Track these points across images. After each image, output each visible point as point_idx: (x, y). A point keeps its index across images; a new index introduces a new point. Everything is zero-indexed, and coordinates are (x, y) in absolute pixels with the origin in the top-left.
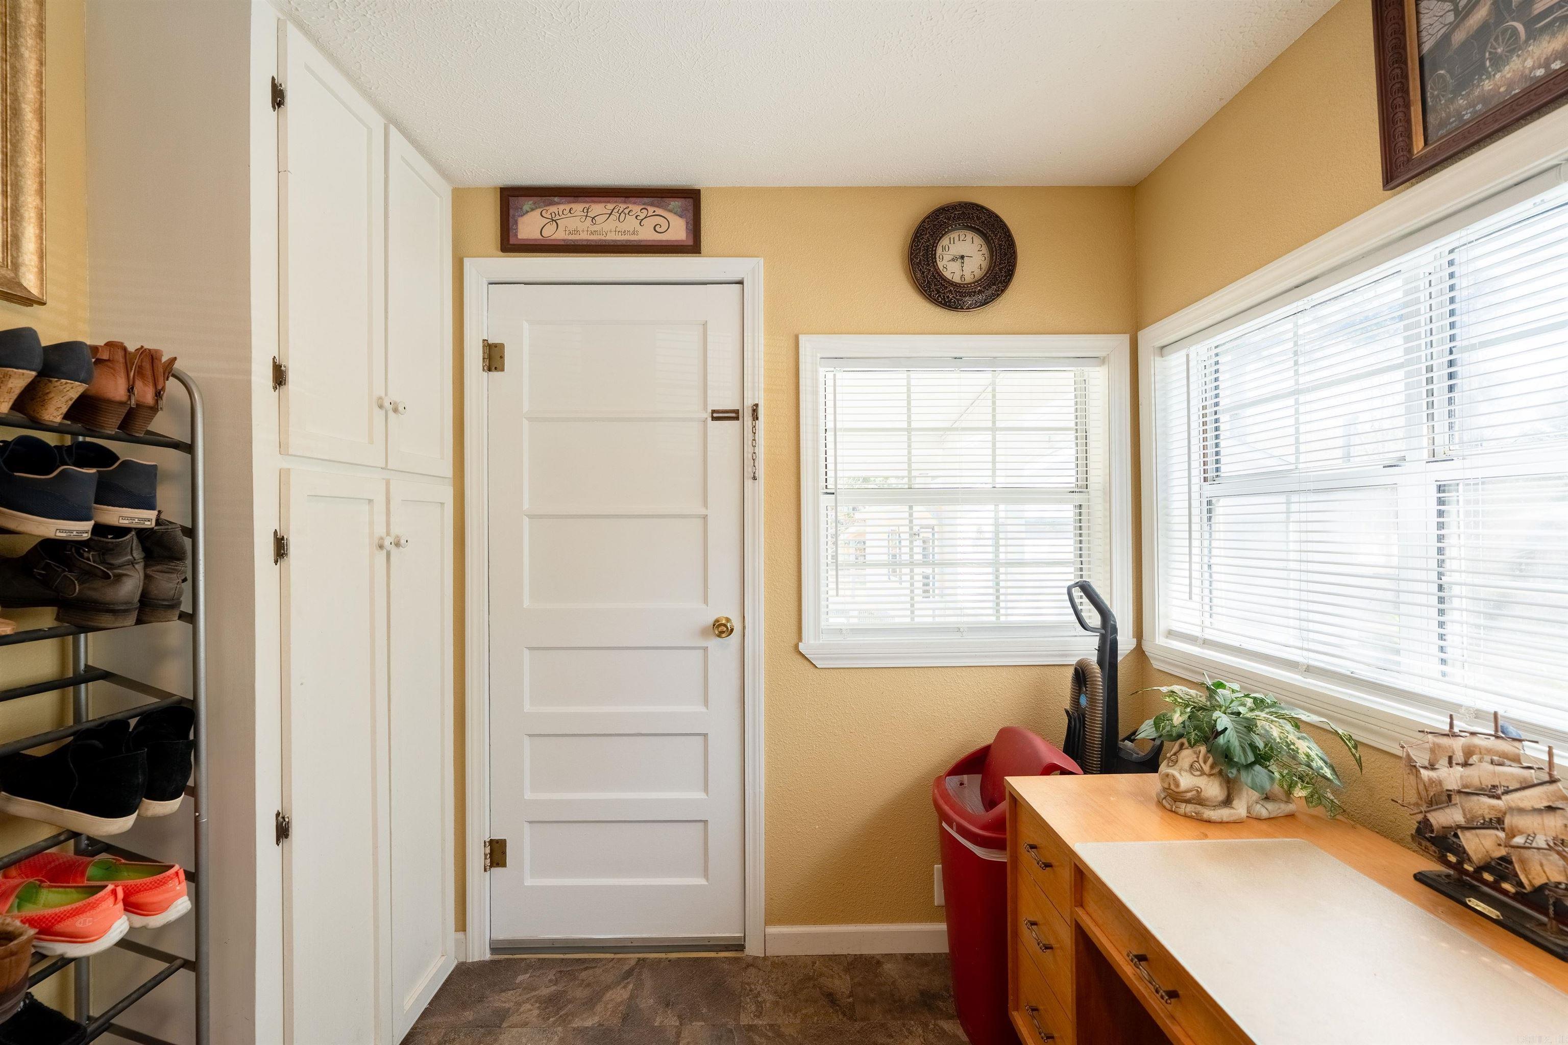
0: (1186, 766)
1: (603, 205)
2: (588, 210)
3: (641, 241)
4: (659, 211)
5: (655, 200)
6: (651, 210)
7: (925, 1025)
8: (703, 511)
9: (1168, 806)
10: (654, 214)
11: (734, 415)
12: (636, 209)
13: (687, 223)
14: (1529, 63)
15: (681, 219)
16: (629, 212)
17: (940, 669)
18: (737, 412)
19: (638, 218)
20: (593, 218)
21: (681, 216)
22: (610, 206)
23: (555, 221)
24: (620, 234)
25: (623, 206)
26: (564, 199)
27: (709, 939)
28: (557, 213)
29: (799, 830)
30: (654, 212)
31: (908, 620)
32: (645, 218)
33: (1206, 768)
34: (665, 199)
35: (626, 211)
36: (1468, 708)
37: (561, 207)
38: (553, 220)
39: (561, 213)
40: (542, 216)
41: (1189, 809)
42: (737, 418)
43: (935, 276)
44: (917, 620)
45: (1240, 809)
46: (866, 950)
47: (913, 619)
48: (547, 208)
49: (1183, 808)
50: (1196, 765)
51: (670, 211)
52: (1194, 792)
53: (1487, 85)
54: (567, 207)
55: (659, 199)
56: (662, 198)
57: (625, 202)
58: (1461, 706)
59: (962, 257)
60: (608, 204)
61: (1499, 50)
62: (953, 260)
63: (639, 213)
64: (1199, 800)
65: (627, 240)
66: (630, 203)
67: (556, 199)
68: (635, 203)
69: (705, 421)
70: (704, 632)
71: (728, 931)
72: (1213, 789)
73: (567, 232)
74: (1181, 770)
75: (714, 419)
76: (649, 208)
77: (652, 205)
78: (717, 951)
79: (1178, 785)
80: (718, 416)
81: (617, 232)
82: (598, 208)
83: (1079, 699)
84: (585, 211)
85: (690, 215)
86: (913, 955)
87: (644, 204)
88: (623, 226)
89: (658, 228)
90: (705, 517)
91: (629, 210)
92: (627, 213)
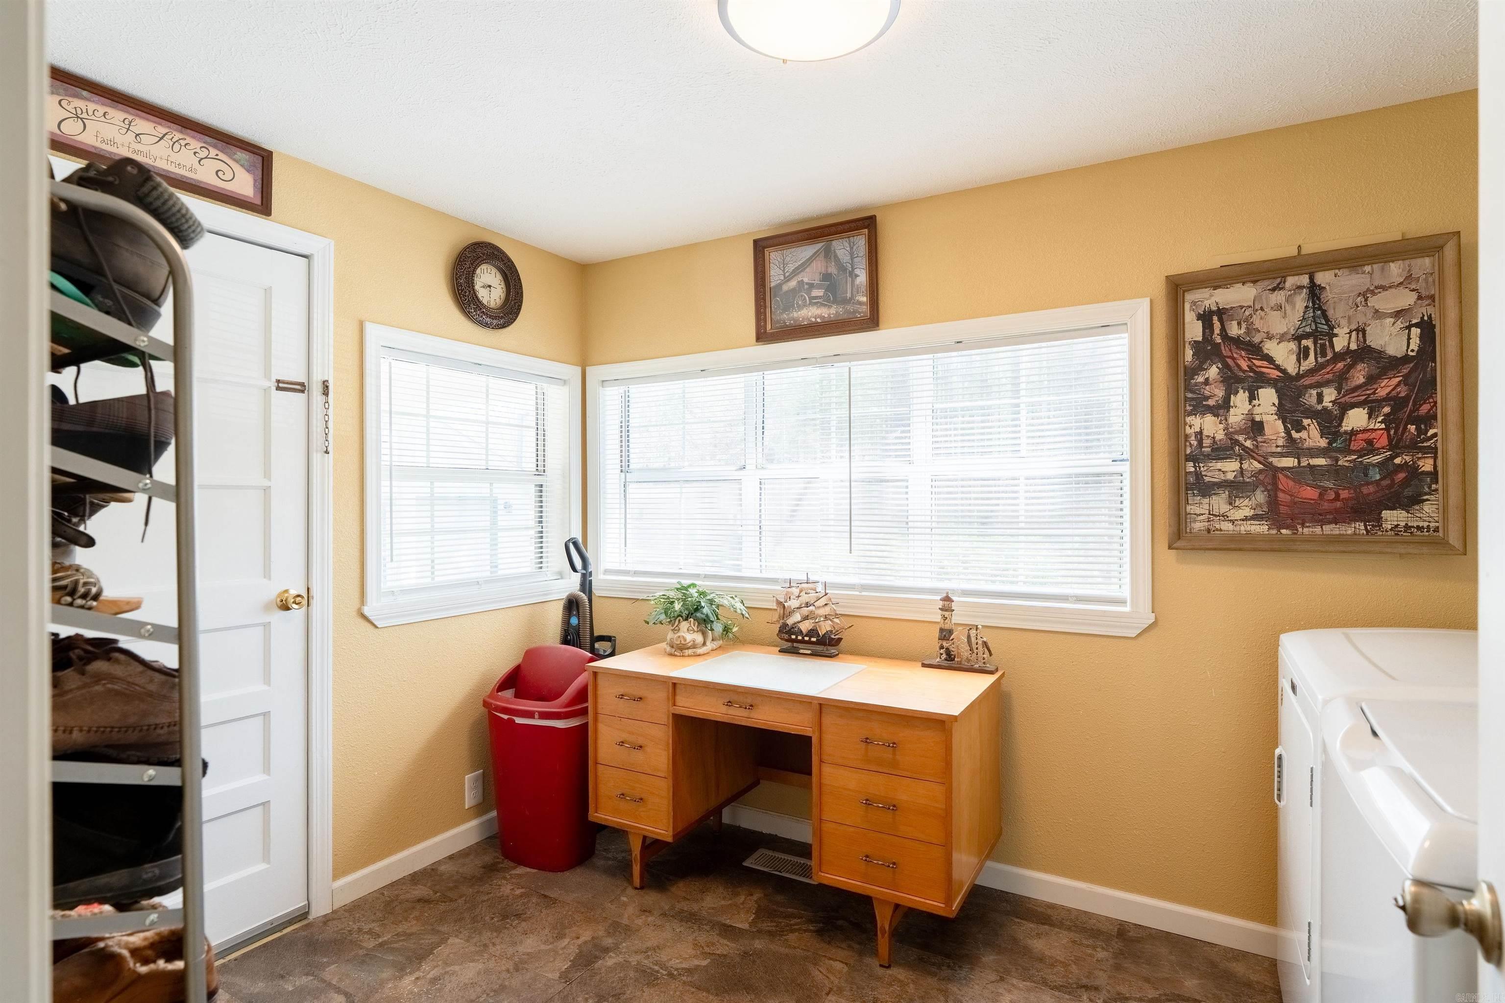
0: (686, 630)
1: (152, 125)
2: (130, 122)
3: (201, 182)
4: (222, 156)
5: (220, 144)
6: (213, 152)
7: (505, 878)
8: (266, 483)
9: (678, 654)
10: (216, 157)
11: (301, 388)
12: (195, 144)
13: (255, 181)
14: (810, 314)
15: (247, 174)
16: (186, 144)
17: (469, 615)
18: (302, 384)
19: (197, 154)
20: (137, 135)
21: (248, 171)
22: (162, 130)
23: (81, 119)
24: (173, 165)
25: (178, 136)
26: (96, 98)
27: (271, 922)
28: (84, 111)
29: (360, 781)
30: (217, 155)
31: (429, 580)
32: (206, 158)
33: (695, 629)
34: (231, 146)
35: (183, 143)
36: (781, 579)
37: (92, 107)
38: (78, 117)
39: (90, 113)
40: (61, 106)
41: (690, 652)
42: (303, 392)
43: (473, 298)
44: (437, 579)
45: (710, 645)
46: (418, 866)
47: (433, 579)
48: (70, 99)
49: (687, 652)
50: (690, 628)
51: (235, 160)
52: (692, 642)
53: (795, 315)
54: (102, 110)
55: (224, 144)
56: (227, 143)
57: (181, 132)
58: (778, 579)
59: (490, 286)
60: (159, 127)
61: (800, 303)
62: (483, 287)
63: (198, 150)
64: (694, 646)
65: (182, 175)
66: (188, 135)
67: (85, 93)
68: (193, 137)
69: (266, 390)
70: (267, 608)
71: (292, 904)
72: (699, 638)
73: (99, 139)
74: (684, 632)
75: (278, 388)
76: (210, 149)
77: (215, 147)
78: (280, 931)
79: (685, 640)
80: (282, 386)
81: (169, 162)
82: (143, 125)
83: (569, 621)
84: (127, 122)
85: (259, 173)
86: (453, 855)
87: (204, 143)
88: (174, 157)
89: (220, 174)
90: (266, 490)
91: (186, 142)
92: (183, 144)
